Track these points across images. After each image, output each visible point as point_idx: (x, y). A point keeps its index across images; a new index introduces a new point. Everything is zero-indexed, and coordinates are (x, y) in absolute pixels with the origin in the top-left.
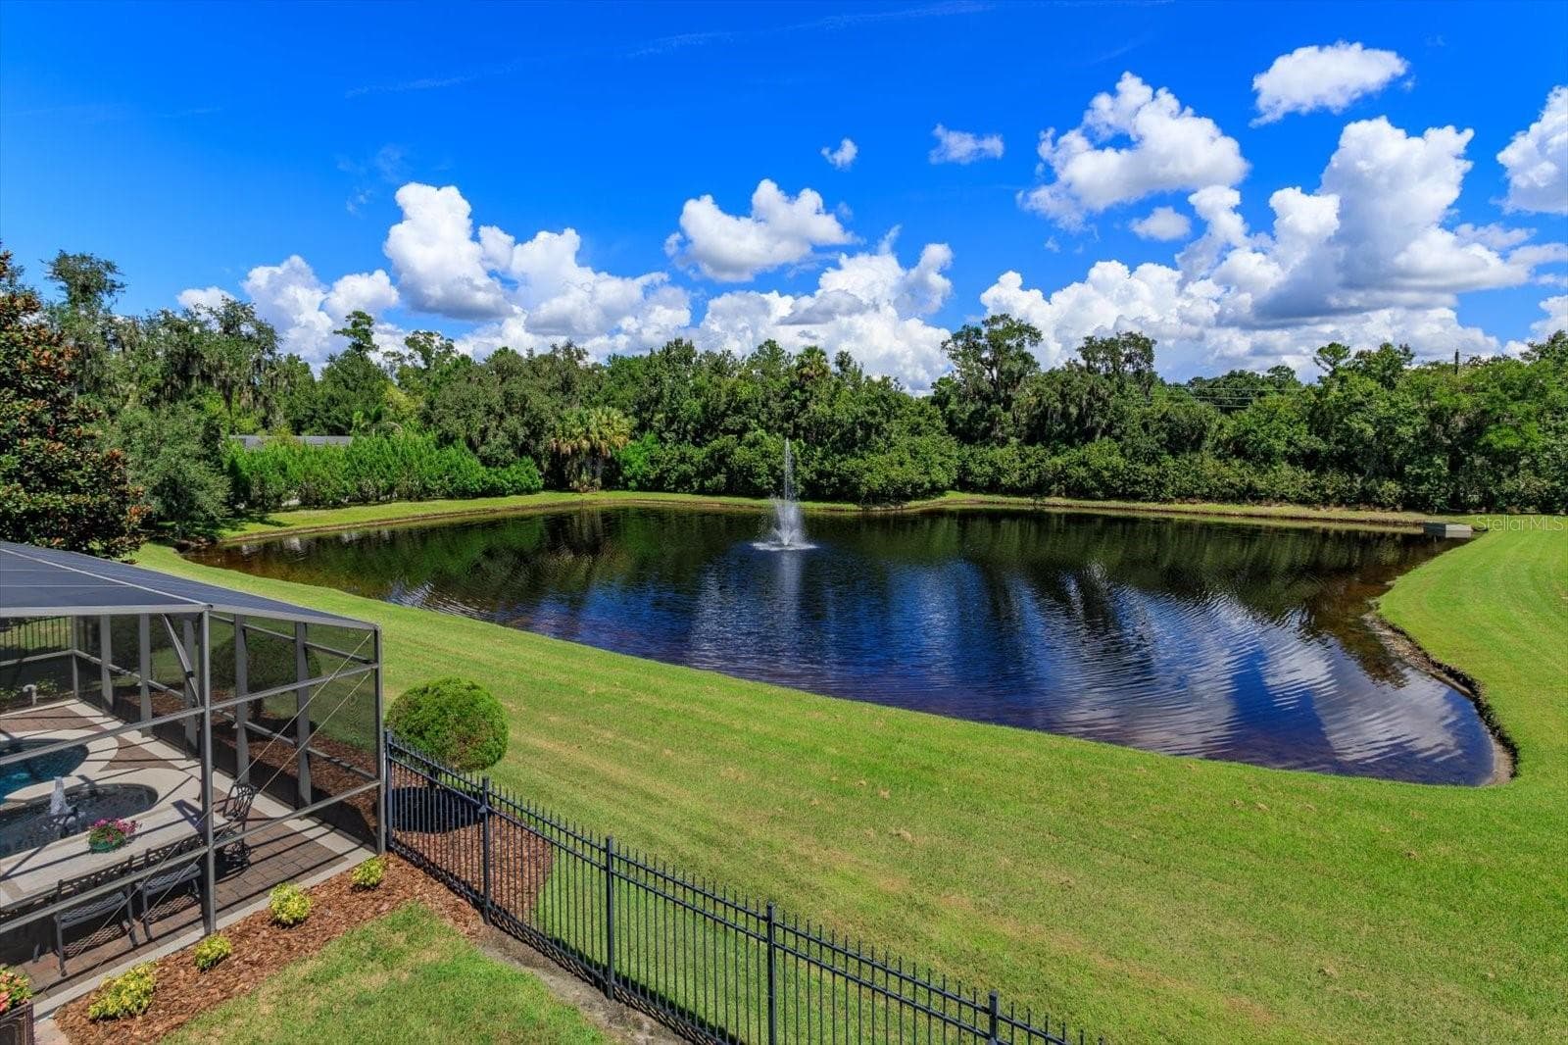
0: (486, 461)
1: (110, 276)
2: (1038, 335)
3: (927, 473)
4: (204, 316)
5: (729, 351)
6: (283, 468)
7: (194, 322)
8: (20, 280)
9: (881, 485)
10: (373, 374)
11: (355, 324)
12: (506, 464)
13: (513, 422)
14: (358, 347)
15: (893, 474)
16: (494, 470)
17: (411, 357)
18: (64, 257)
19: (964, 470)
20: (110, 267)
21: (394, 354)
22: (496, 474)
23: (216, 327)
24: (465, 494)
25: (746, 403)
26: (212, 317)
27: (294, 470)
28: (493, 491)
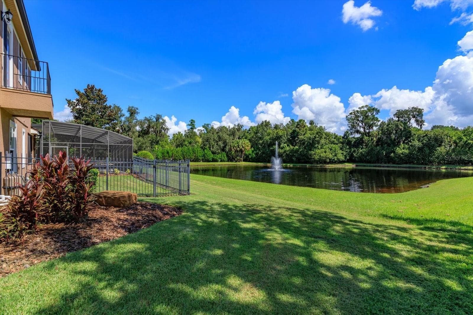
0: (214, 153)
1: (137, 111)
2: (379, 111)
3: (336, 155)
4: (153, 117)
5: (282, 124)
6: (168, 153)
7: (151, 119)
8: (122, 112)
9: (318, 158)
10: (195, 134)
11: (191, 123)
12: (219, 153)
13: (220, 143)
14: (192, 128)
15: (322, 155)
16: (215, 155)
17: (203, 130)
18: (129, 107)
19: (351, 156)
20: (137, 109)
21: (200, 130)
22: (216, 156)
23: (155, 120)
24: (208, 161)
25: (281, 136)
26: (154, 118)
27: (170, 154)
28: (214, 160)
